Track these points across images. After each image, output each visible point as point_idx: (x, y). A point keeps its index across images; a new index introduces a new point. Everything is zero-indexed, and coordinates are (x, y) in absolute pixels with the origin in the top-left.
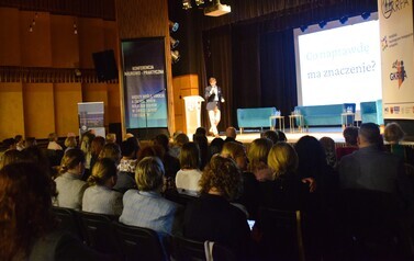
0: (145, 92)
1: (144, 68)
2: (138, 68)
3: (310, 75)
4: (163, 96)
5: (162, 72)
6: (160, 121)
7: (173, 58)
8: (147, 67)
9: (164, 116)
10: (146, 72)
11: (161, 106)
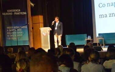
0: (15, 25)
1: (14, 11)
2: (11, 11)
3: (101, 16)
4: (26, 27)
5: (25, 13)
6: (24, 42)
7: (31, 6)
8: (17, 10)
9: (27, 39)
10: (16, 13)
11: (25, 33)
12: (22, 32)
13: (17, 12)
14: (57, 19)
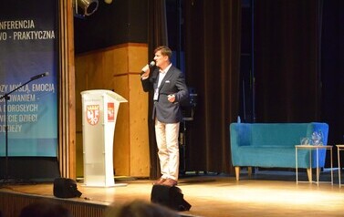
1: (13, 24)
2: (2, 25)
4: (52, 88)
5: (50, 35)
6: (41, 142)
8: (22, 24)
9: (51, 134)
10: (18, 35)
11: (46, 109)
12: (36, 107)
13: (22, 30)
14: (161, 57)
